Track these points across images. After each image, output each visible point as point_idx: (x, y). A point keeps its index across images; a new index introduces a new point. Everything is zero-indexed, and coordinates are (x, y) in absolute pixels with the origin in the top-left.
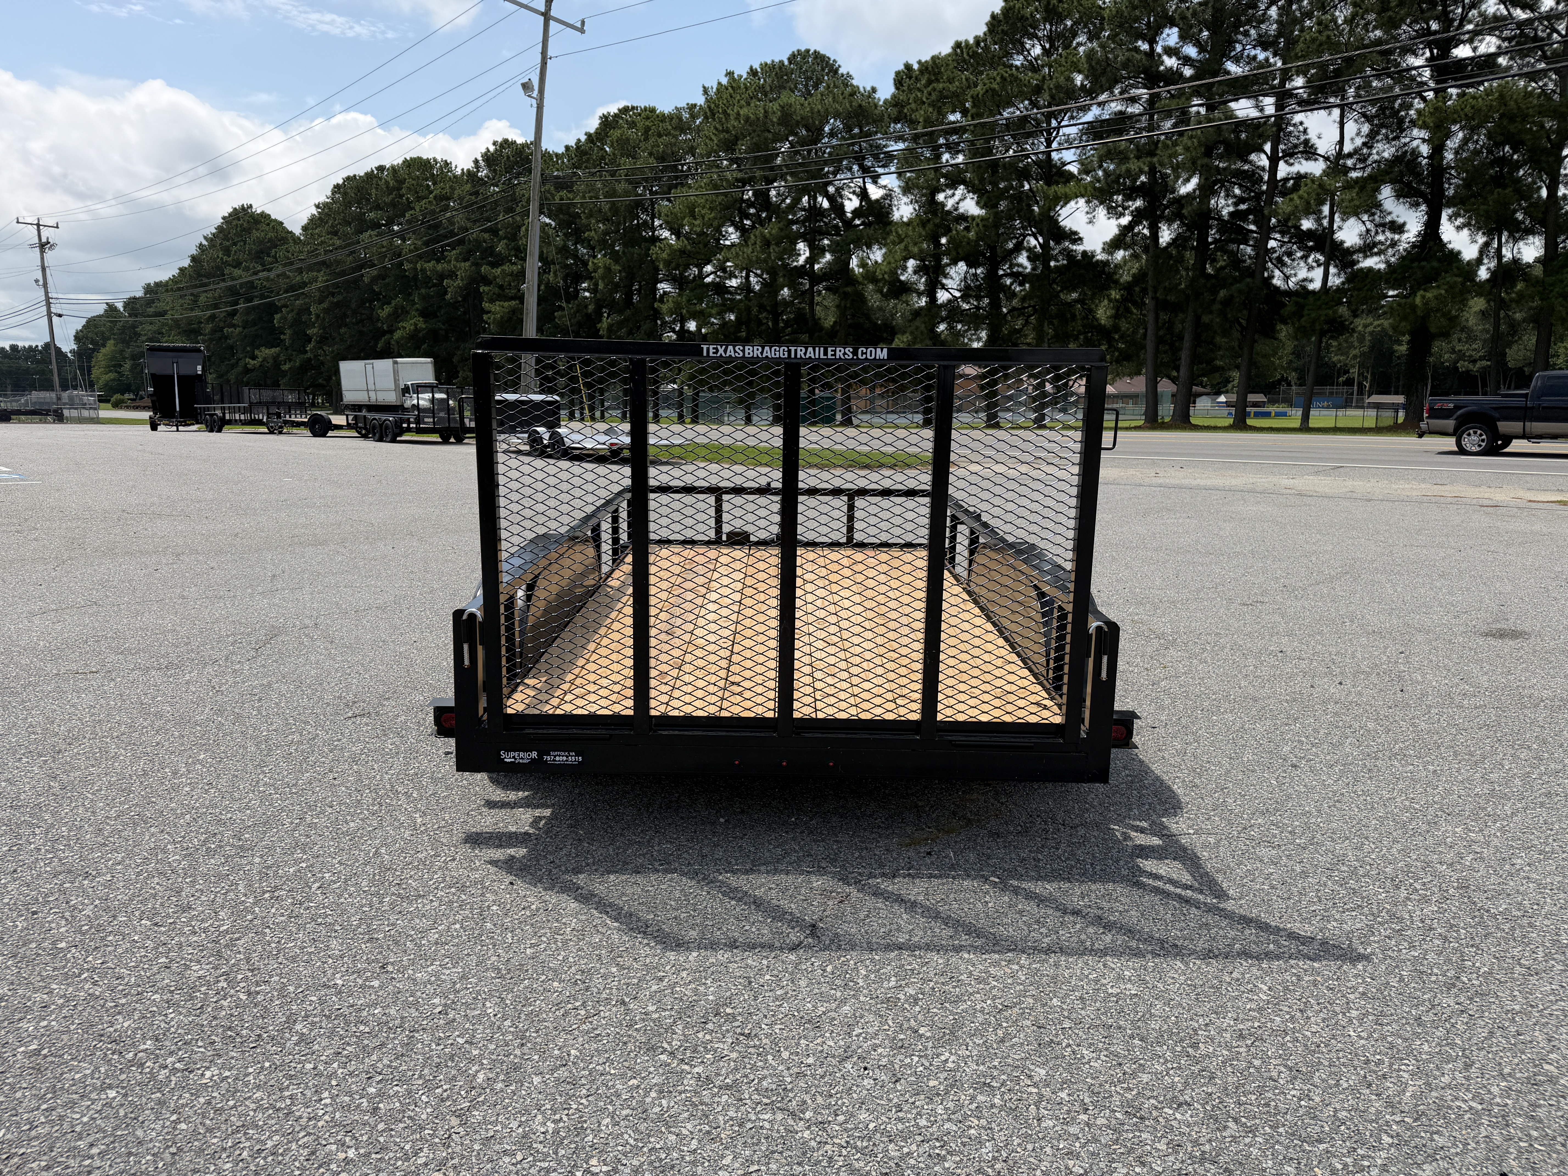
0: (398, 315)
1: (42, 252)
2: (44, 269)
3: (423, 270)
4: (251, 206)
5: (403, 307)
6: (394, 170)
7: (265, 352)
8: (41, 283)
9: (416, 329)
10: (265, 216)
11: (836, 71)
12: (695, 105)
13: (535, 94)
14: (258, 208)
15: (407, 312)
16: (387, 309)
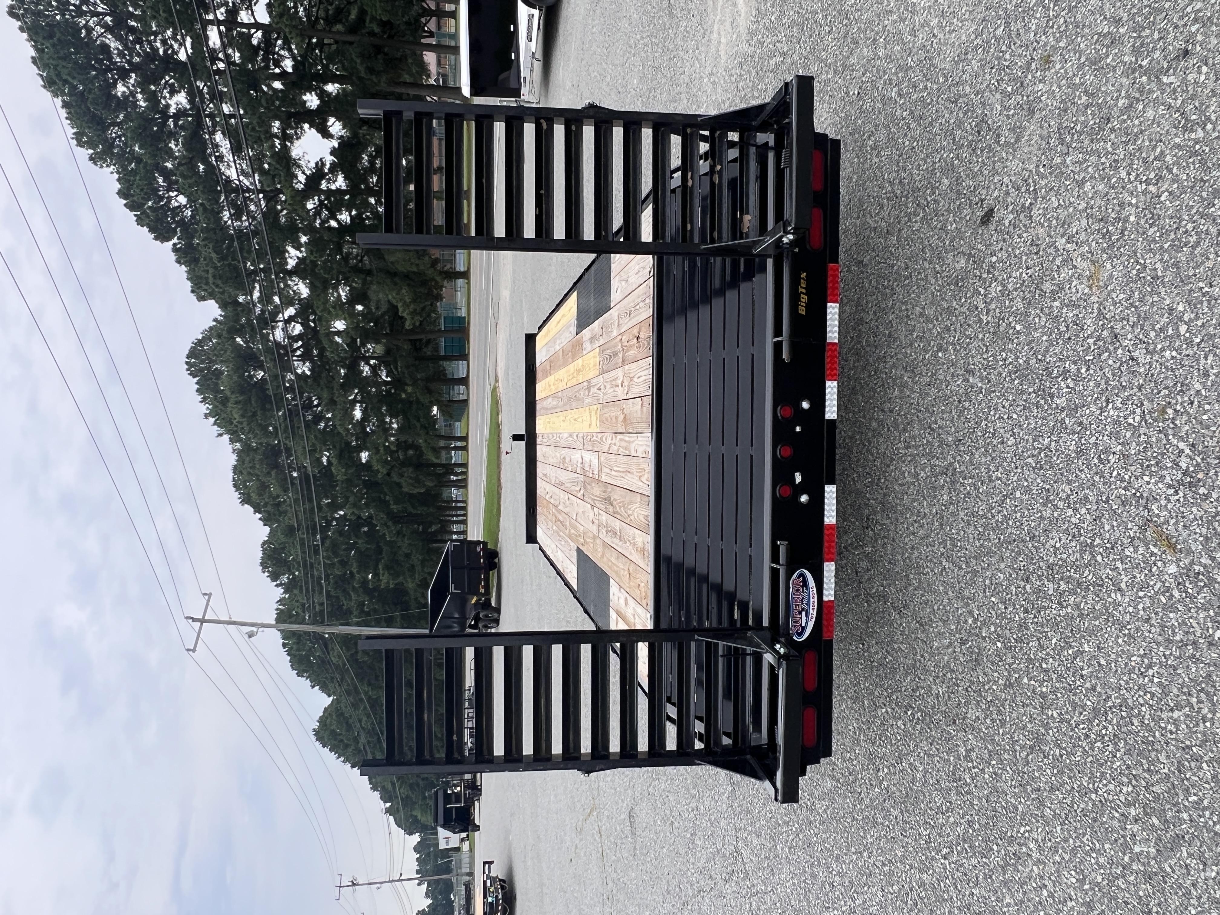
1: (358, 885)
2: (370, 884)
8: (379, 885)
10: (322, 720)
11: (200, 341)
12: (231, 440)
13: (254, 629)
14: (316, 725)
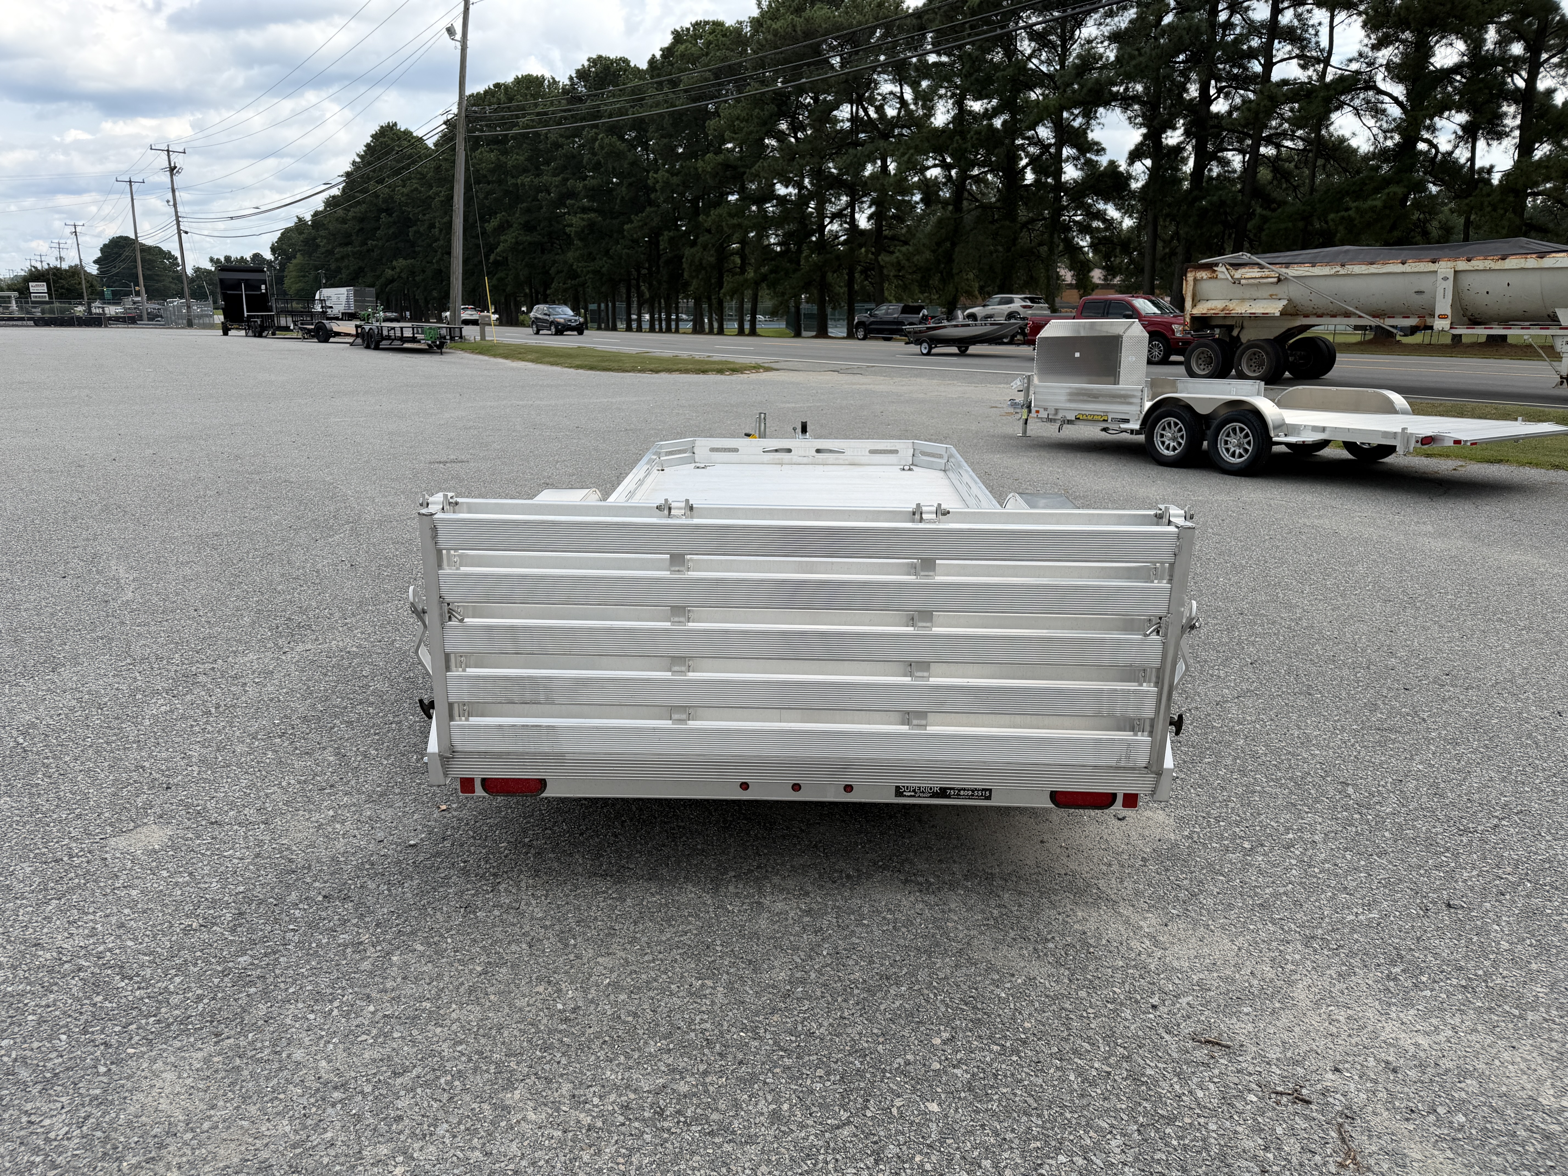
0: (502, 228)
1: (172, 176)
2: (173, 191)
3: (523, 184)
4: (395, 124)
5: (507, 222)
6: (506, 87)
7: (400, 263)
8: (172, 203)
9: (517, 243)
10: (407, 134)
12: (754, 19)
13: (459, 36)
15: (511, 226)
16: (494, 223)
